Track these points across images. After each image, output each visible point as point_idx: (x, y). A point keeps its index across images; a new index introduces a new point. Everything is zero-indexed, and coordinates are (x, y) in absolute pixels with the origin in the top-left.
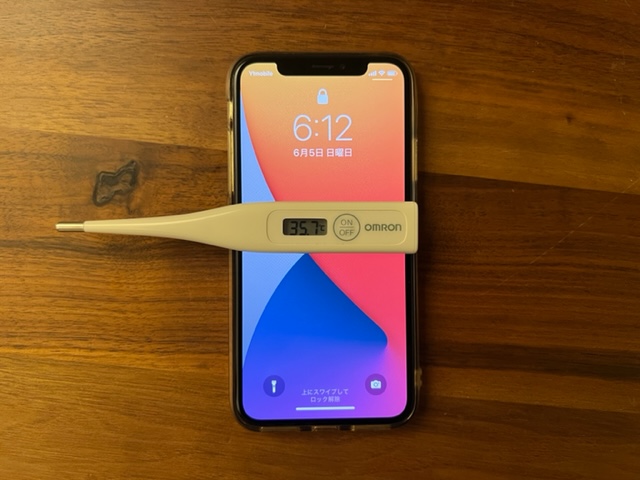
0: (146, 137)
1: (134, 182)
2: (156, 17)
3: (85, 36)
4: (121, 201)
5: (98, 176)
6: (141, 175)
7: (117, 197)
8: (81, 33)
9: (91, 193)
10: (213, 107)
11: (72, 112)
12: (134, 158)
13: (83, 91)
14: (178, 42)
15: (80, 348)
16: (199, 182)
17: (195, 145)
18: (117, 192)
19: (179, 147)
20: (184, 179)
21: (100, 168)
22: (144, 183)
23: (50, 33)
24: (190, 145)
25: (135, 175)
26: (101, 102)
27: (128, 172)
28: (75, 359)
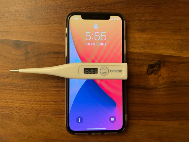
0: (163, 53)
1: (160, 67)
2: (164, 16)
3: (143, 22)
4: (156, 73)
5: (149, 65)
6: (162, 65)
7: (155, 72)
8: (142, 21)
9: (147, 71)
10: (182, 44)
11: (140, 45)
12: (159, 59)
13: (143, 39)
14: (171, 24)
15: (144, 120)
16: (179, 67)
17: (177, 56)
18: (154, 70)
19: (173, 56)
20: (174, 66)
21: (149, 63)
22: (162, 67)
23: (132, 21)
24: (176, 55)
25: (160, 65)
26: (149, 42)
27: (158, 64)
28: (143, 123)
